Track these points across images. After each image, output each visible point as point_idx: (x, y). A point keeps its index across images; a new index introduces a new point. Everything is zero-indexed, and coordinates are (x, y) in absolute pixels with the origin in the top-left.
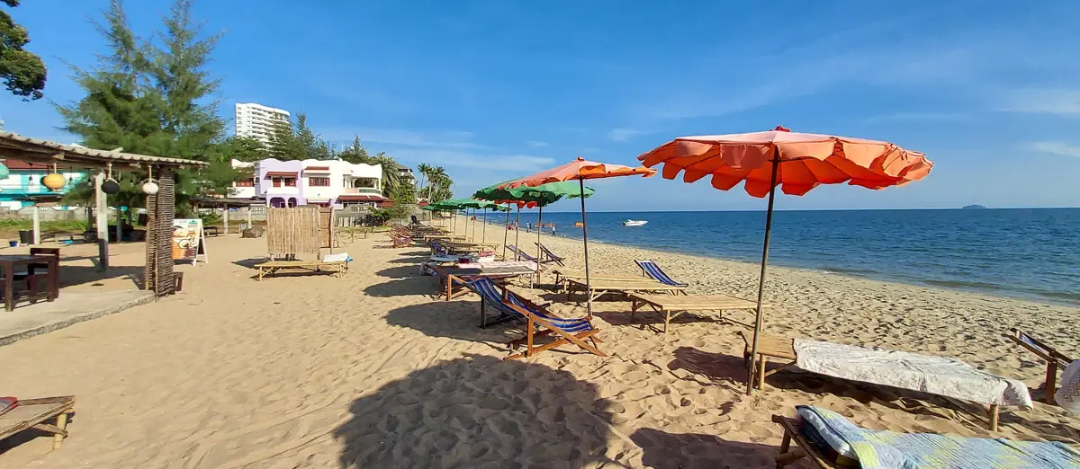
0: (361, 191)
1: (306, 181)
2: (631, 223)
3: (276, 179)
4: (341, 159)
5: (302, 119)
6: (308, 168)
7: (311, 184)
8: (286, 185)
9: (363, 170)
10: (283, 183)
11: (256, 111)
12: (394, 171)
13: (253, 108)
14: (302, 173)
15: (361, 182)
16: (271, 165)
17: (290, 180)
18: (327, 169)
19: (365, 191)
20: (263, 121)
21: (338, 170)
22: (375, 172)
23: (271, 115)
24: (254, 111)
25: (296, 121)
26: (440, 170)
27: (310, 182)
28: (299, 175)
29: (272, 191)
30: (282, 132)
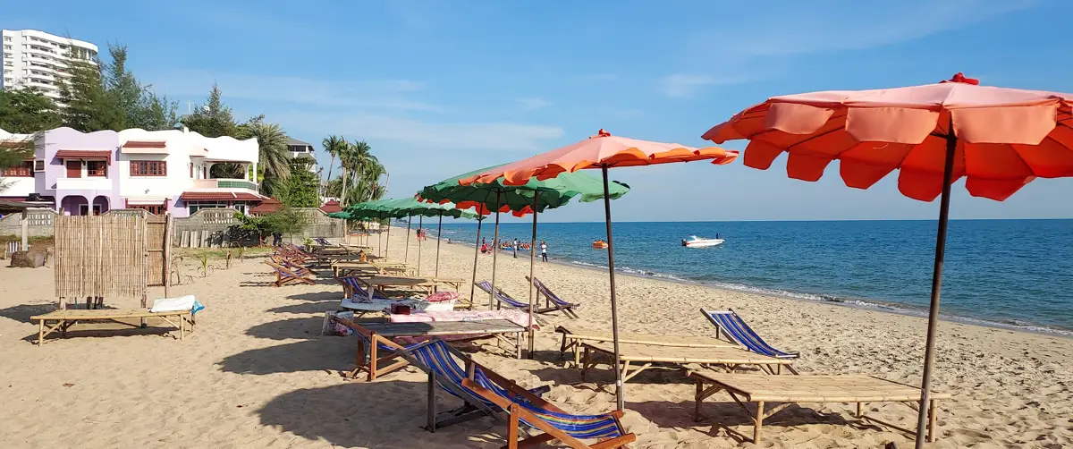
0: (221, 185)
1: (124, 167)
2: (696, 243)
3: (74, 163)
4: (186, 129)
5: (120, 57)
6: (129, 145)
7: (134, 173)
8: (90, 174)
9: (225, 148)
10: (84, 172)
11: (39, 43)
12: (280, 149)
13: (34, 38)
14: (118, 151)
15: (220, 169)
16: (63, 139)
17: (97, 165)
18: (162, 145)
19: (228, 185)
20: (50, 62)
21: (182, 147)
22: (247, 151)
23: (64, 51)
24: (34, 43)
25: (108, 60)
26: (362, 149)
27: (132, 168)
28: (113, 156)
29: (65, 184)
30: (84, 79)
